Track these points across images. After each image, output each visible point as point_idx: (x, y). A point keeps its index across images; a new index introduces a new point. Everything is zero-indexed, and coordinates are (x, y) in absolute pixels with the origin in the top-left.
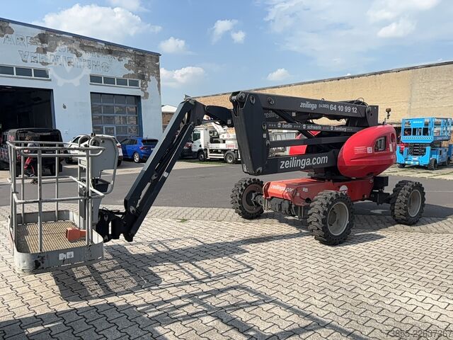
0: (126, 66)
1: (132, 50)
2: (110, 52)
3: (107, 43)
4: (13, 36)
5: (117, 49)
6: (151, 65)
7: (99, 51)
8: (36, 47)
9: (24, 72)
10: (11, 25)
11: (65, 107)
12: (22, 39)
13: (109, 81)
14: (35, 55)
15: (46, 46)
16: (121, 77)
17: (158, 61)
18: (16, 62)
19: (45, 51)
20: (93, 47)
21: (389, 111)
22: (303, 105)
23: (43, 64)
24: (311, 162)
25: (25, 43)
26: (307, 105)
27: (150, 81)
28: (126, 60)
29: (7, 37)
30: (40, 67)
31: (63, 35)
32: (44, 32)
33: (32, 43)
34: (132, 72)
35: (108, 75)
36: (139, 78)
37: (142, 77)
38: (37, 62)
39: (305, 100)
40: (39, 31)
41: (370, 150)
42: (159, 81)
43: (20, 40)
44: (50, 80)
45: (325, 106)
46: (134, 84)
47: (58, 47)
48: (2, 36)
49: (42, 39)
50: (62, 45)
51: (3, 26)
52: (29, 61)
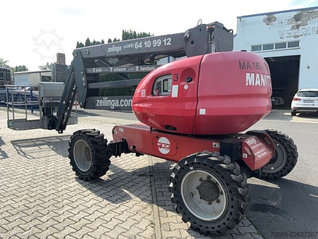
4: (276, 22)
8: (291, 25)
9: (281, 46)
10: (275, 15)
11: (308, 68)
12: (282, 23)
14: (290, 32)
15: (299, 22)
18: (276, 40)
19: (298, 27)
23: (296, 37)
25: (284, 25)
29: (272, 24)
30: (293, 39)
31: (316, 10)
32: (299, 12)
33: (289, 24)
38: (291, 37)
40: (295, 13)
43: (280, 24)
44: (300, 48)
47: (309, 22)
48: (268, 24)
49: (297, 18)
50: (313, 18)
51: (270, 17)
52: (285, 37)
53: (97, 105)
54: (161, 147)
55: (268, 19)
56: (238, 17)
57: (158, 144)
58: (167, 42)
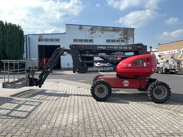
0: (120, 35)
1: (122, 29)
2: (114, 30)
3: (113, 28)
4: (83, 30)
5: (117, 29)
6: (130, 33)
7: (110, 31)
8: (90, 32)
9: (86, 41)
10: (83, 27)
12: (86, 30)
13: (113, 41)
14: (89, 35)
15: (93, 31)
16: (118, 39)
17: (133, 31)
18: (84, 38)
19: (92, 33)
20: (108, 30)
21: (151, 47)
22: (98, 47)
23: (92, 37)
24: (104, 69)
25: (87, 32)
26: (101, 47)
27: (129, 39)
28: (120, 33)
30: (91, 39)
31: (98, 27)
33: (89, 31)
34: (122, 37)
35: (113, 39)
36: (125, 39)
37: (126, 38)
38: (90, 37)
39: (99, 46)
40: (91, 27)
41: (130, 65)
42: (134, 39)
44: (93, 42)
45: (111, 47)
46: (123, 41)
47: (96, 32)
48: (80, 30)
49: (92, 29)
50: (98, 30)
51: (81, 27)
52: (87, 37)
53: (88, 70)
54: (125, 84)
55: (80, 28)
56: (66, 24)
57: (123, 83)
58: (130, 48)
